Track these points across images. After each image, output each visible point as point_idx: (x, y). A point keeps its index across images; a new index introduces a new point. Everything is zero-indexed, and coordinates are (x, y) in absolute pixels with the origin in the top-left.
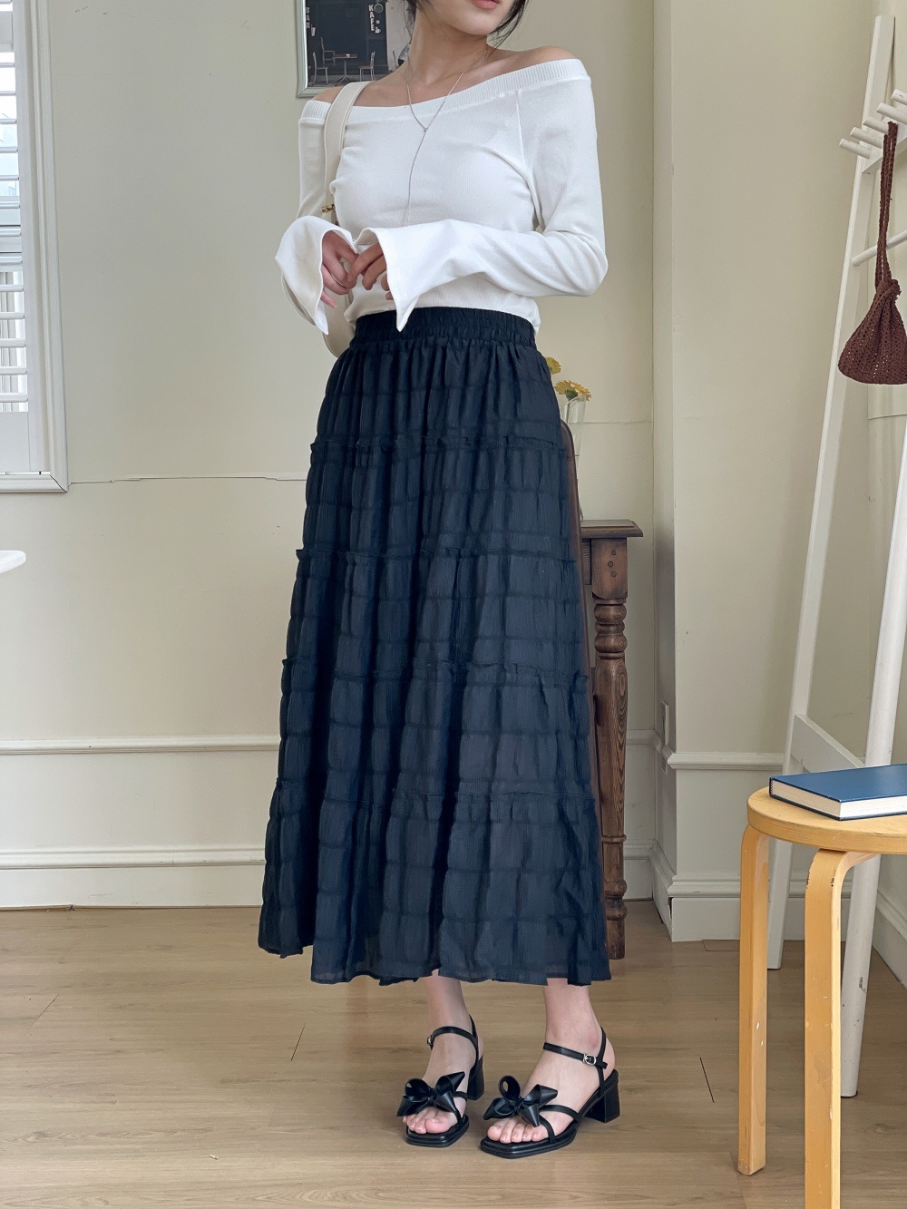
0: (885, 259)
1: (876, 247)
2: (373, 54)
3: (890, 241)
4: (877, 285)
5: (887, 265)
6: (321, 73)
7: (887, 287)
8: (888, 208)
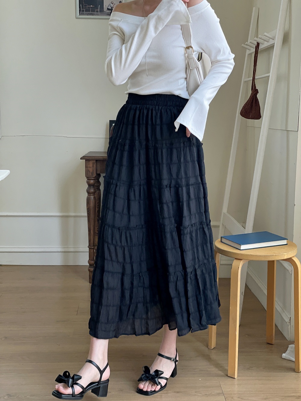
0: (254, 83)
1: (252, 78)
2: (99, 6)
3: (256, 77)
4: (252, 90)
5: (255, 84)
6: (83, 11)
7: (255, 91)
8: (256, 68)
